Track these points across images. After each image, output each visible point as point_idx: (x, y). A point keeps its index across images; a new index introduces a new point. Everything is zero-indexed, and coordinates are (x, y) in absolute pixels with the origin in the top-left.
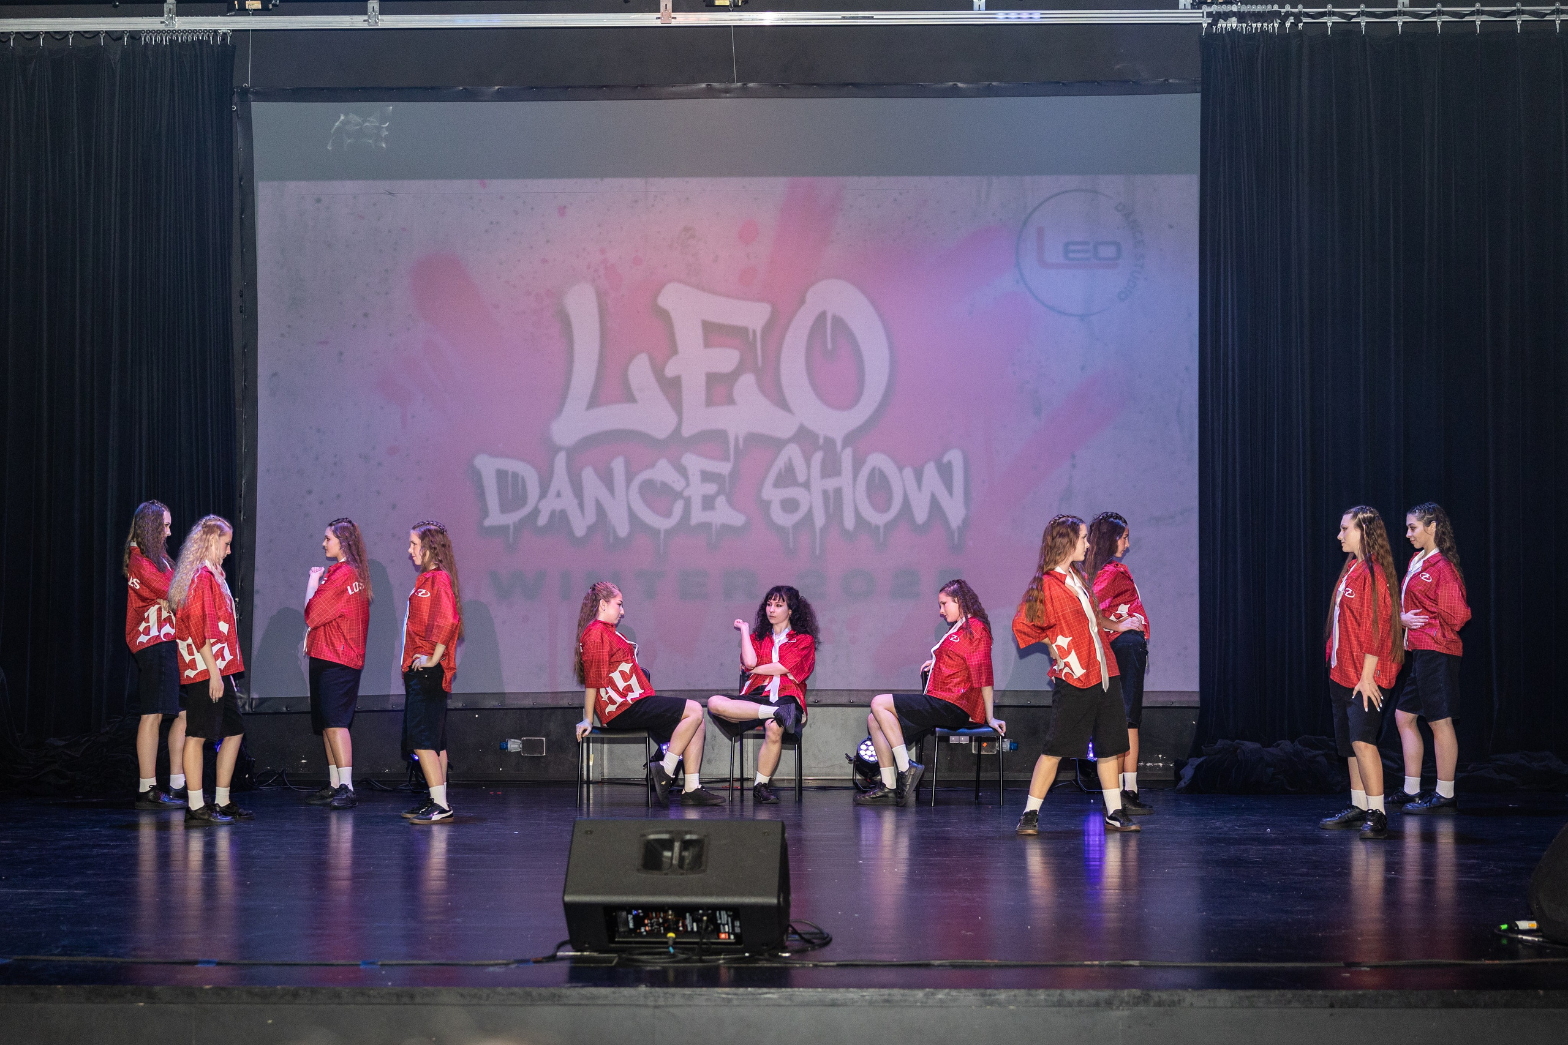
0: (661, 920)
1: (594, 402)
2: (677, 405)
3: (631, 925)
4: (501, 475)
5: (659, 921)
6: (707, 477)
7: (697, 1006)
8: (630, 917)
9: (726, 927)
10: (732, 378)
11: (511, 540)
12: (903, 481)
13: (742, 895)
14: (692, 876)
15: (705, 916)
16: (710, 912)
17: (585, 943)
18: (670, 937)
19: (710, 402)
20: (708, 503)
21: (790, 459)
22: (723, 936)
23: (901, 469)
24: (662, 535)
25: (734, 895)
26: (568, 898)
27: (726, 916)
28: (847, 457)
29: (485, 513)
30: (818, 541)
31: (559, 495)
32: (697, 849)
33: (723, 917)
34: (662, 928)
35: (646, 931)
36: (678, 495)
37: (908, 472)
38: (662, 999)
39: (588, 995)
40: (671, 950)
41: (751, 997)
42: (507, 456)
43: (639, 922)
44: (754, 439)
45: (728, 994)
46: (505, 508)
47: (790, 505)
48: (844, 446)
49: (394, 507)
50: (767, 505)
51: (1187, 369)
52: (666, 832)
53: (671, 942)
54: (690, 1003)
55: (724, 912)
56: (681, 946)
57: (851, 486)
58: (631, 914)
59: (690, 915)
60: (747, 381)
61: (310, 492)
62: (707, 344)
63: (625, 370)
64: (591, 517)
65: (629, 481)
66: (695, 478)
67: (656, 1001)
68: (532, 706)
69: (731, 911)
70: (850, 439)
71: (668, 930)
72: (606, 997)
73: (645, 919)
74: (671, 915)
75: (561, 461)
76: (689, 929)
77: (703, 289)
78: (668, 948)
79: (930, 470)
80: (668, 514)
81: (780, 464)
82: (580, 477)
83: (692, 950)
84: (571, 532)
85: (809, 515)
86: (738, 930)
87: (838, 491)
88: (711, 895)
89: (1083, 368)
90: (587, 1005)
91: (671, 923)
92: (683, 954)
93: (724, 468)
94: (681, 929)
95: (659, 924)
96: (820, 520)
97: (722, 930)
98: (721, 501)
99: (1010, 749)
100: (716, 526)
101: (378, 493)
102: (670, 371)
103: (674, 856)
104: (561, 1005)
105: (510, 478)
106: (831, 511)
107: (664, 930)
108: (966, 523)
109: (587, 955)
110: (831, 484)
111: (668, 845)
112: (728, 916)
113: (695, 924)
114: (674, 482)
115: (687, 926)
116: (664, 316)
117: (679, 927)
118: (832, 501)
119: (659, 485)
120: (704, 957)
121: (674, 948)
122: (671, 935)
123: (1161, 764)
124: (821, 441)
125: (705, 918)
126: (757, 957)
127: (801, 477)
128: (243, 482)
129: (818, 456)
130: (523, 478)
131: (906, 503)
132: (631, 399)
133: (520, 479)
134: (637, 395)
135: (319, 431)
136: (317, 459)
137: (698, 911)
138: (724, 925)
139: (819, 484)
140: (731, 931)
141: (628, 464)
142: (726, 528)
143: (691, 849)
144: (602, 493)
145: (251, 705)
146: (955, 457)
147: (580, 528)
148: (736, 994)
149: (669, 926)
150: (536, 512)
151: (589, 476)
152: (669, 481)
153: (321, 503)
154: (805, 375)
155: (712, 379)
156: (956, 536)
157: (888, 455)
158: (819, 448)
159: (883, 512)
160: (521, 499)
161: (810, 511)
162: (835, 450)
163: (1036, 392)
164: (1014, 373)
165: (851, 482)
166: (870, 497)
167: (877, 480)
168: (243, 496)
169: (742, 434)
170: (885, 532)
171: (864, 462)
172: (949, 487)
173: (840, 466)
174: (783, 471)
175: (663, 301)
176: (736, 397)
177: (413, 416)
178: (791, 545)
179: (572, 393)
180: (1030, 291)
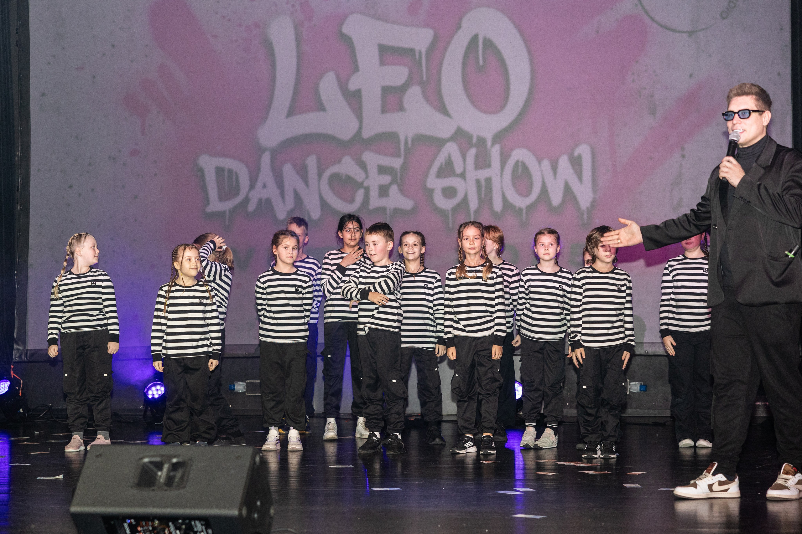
0: (150, 528)
1: (292, 111)
2: (358, 114)
4: (219, 171)
6: (382, 170)
8: (125, 525)
10: (402, 89)
12: (542, 171)
13: (211, 506)
15: (184, 524)
16: (188, 521)
19: (384, 110)
20: (384, 191)
21: (449, 156)
23: (540, 161)
26: (73, 509)
27: (200, 525)
28: (495, 152)
29: (207, 201)
31: (264, 186)
32: (181, 468)
33: (198, 525)
36: (359, 185)
37: (546, 164)
42: (224, 156)
43: (134, 529)
44: (420, 139)
46: (222, 198)
48: (493, 144)
49: (136, 197)
50: (431, 192)
51: (779, 74)
52: (157, 456)
55: (197, 521)
57: (499, 176)
58: (126, 522)
59: (173, 523)
60: (415, 92)
61: (71, 187)
62: (382, 63)
63: (317, 85)
64: (290, 204)
65: (320, 175)
66: (373, 172)
68: (244, 355)
69: (203, 521)
70: (498, 138)
73: (138, 527)
74: (158, 523)
75: (266, 159)
77: (379, 19)
79: (564, 162)
80: (352, 201)
81: (441, 159)
82: (282, 171)
84: (274, 216)
85: (465, 201)
87: (489, 181)
89: (691, 76)
93: (396, 163)
96: (473, 204)
98: (394, 190)
99: (640, 390)
100: (390, 209)
101: (124, 187)
102: (353, 85)
103: (162, 475)
105: (226, 174)
106: (483, 195)
108: (594, 205)
110: (483, 174)
111: (158, 465)
112: (202, 525)
114: (356, 174)
116: (347, 41)
118: (483, 189)
119: (344, 178)
124: (475, 140)
125: (184, 527)
127: (458, 170)
128: (20, 179)
129: (472, 152)
130: (237, 173)
131: (544, 189)
132: (321, 108)
133: (234, 174)
134: (326, 104)
135: (77, 138)
136: (76, 160)
137: (179, 521)
139: (472, 174)
141: (319, 160)
142: (398, 212)
144: (300, 185)
145: (26, 356)
146: (584, 151)
147: (280, 212)
150: (247, 200)
151: (288, 170)
152: (352, 175)
153: (80, 195)
154: (461, 86)
155: (386, 91)
156: (585, 216)
157: (530, 150)
158: (471, 145)
159: (525, 196)
160: (235, 190)
161: (466, 196)
162: (486, 146)
163: (652, 96)
164: (633, 81)
165: (498, 172)
166: (514, 184)
167: (520, 171)
168: (19, 190)
169: (411, 135)
170: (526, 213)
171: (509, 156)
172: (579, 176)
173: (490, 160)
174: (444, 165)
175: (346, 29)
176: (406, 105)
177: (150, 126)
178: (451, 224)
179: (275, 104)
180: (646, 12)
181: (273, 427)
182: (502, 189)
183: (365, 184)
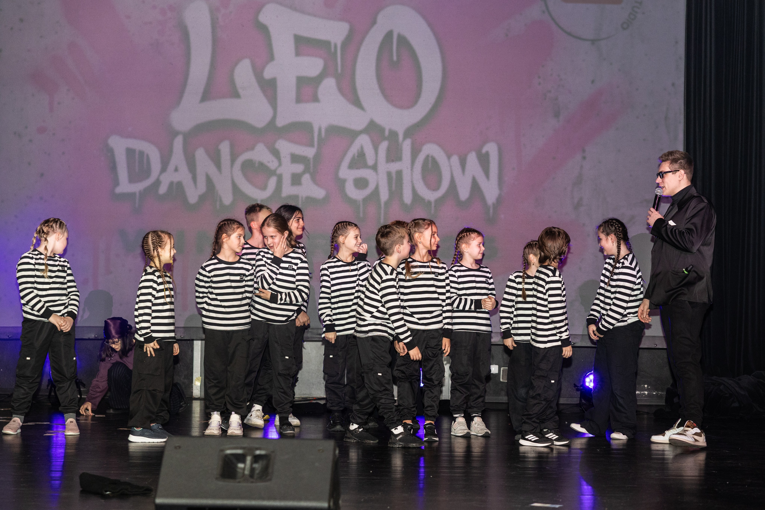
1: (206, 96)
2: (273, 102)
4: (130, 152)
6: (295, 159)
10: (318, 80)
11: (137, 205)
12: (451, 167)
19: (299, 100)
20: (296, 180)
23: (449, 157)
28: (407, 146)
29: (116, 183)
30: (382, 212)
31: (176, 170)
36: (272, 173)
37: (455, 159)
42: (135, 137)
44: (333, 130)
46: (132, 179)
47: (361, 183)
48: (405, 138)
50: (341, 183)
51: (673, 85)
57: (409, 169)
60: (329, 83)
62: (298, 54)
63: (232, 71)
64: (202, 188)
65: (233, 161)
66: (286, 160)
70: (409, 132)
75: (178, 142)
77: (295, 9)
79: (472, 159)
80: (264, 188)
81: (353, 150)
82: (194, 156)
84: (185, 200)
85: (376, 192)
87: (399, 173)
89: (593, 82)
93: (309, 152)
96: (384, 195)
98: (306, 178)
100: (302, 198)
101: (29, 164)
102: (268, 73)
105: (137, 156)
106: (394, 188)
108: (499, 200)
110: (394, 167)
114: (269, 162)
116: (264, 29)
118: (394, 182)
119: (257, 165)
123: (646, 393)
124: (387, 133)
127: (370, 161)
129: (384, 146)
130: (147, 155)
131: (453, 185)
132: (236, 95)
133: (145, 156)
134: (240, 91)
139: (384, 167)
141: (232, 146)
142: (310, 200)
144: (212, 170)
146: (491, 148)
147: (193, 195)
150: (157, 183)
151: (200, 154)
152: (265, 161)
154: (375, 81)
155: (302, 81)
156: (491, 211)
157: (440, 145)
158: (385, 139)
159: (434, 190)
160: (146, 172)
161: (377, 188)
162: (397, 140)
163: (556, 99)
164: (540, 84)
165: (409, 166)
166: (424, 178)
167: (430, 165)
169: (324, 126)
170: (435, 206)
171: (420, 151)
172: (487, 172)
173: (401, 153)
174: (356, 158)
175: (263, 18)
176: (320, 96)
177: (59, 103)
178: (361, 215)
179: (189, 88)
180: (553, 19)
181: (215, 412)
182: (412, 182)
183: (278, 172)
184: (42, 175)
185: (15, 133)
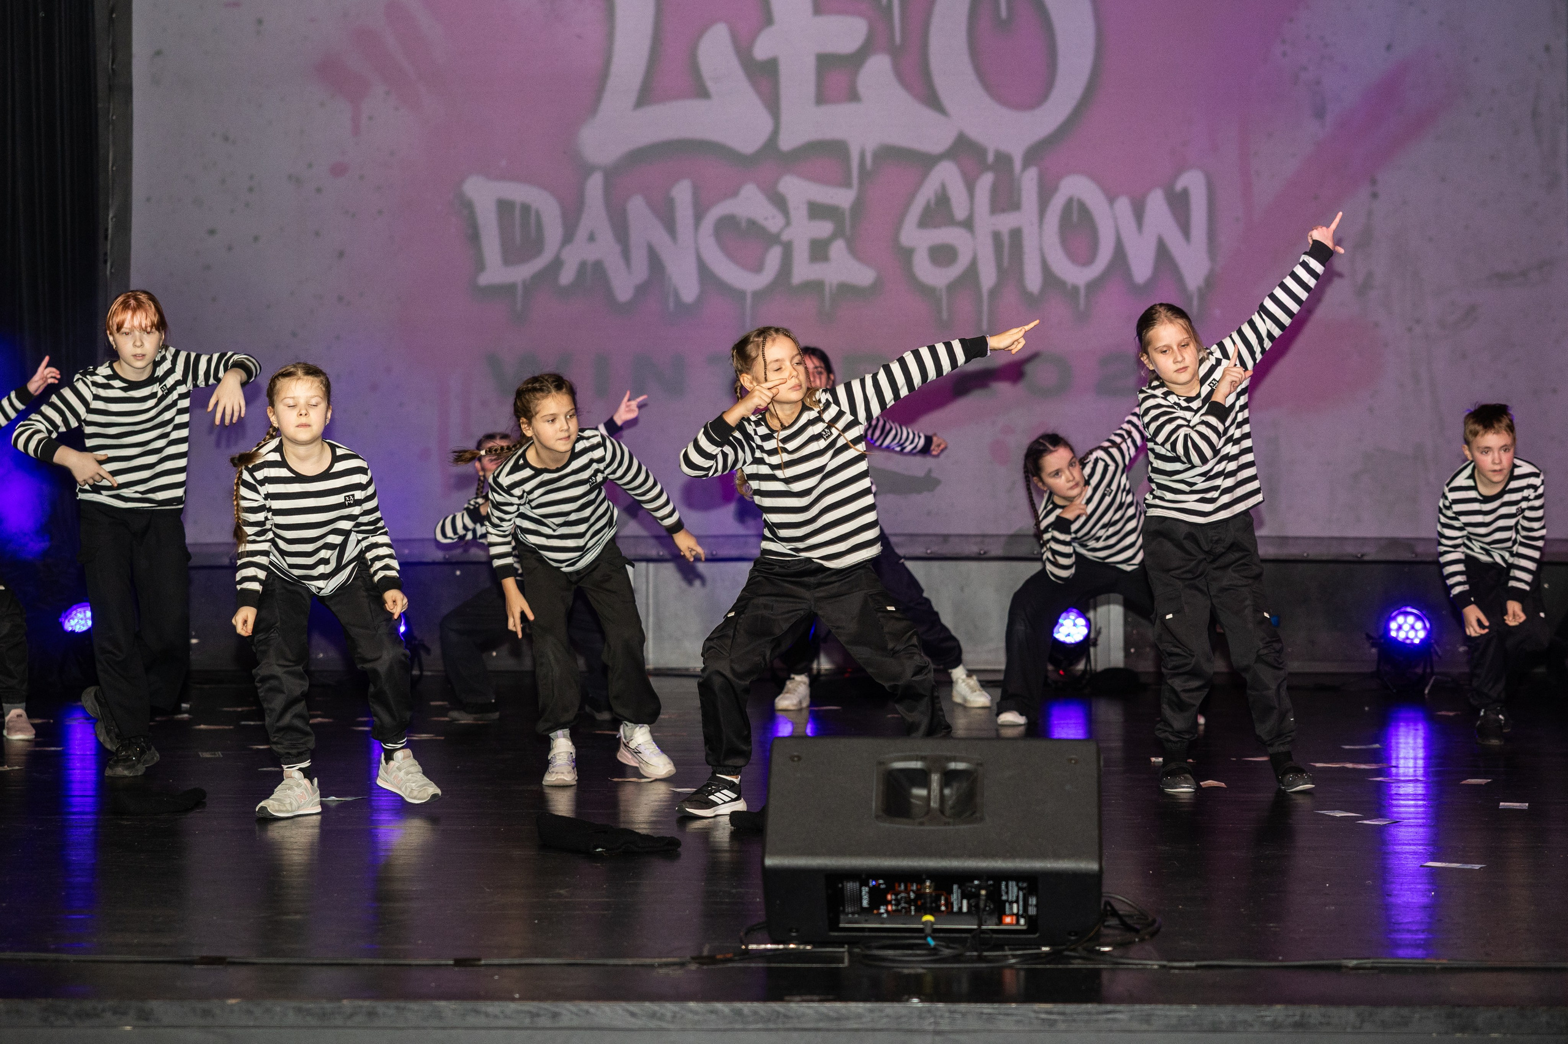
0: (912, 896)
1: (647, 95)
2: (773, 104)
3: (865, 903)
4: (504, 207)
5: (909, 897)
6: (817, 211)
7: (1003, 1031)
8: (865, 890)
9: (1015, 906)
10: (857, 59)
11: (519, 306)
12: (1115, 219)
13: (1043, 856)
14: (963, 827)
15: (983, 889)
16: (991, 882)
17: (791, 931)
18: (926, 922)
19: (821, 98)
20: (819, 251)
21: (943, 187)
22: (1008, 920)
23: (1111, 199)
24: (749, 301)
25: (1032, 856)
26: (769, 862)
27: (1015, 889)
28: (1029, 182)
29: (480, 265)
30: (985, 308)
31: (592, 238)
32: (965, 785)
33: (1012, 891)
34: (913, 908)
35: (887, 911)
36: (773, 239)
37: (1123, 204)
38: (947, 1021)
39: (831, 1013)
40: (931, 942)
41: (1086, 1017)
42: (513, 179)
43: (878, 898)
44: (890, 155)
45: (1050, 1013)
46: (509, 258)
47: (943, 255)
48: (1025, 165)
50: (906, 255)
51: (1547, 49)
52: (917, 759)
53: (928, 931)
54: (990, 1027)
55: (1014, 883)
56: (941, 935)
57: (1036, 226)
58: (867, 885)
59: (959, 887)
60: (879, 65)
61: (212, 232)
62: (818, 10)
63: (694, 49)
64: (641, 271)
65: (698, 217)
66: (799, 213)
67: (936, 1023)
69: (1024, 881)
70: (1033, 155)
71: (922, 910)
72: (859, 1016)
73: (888, 893)
74: (930, 887)
75: (595, 185)
76: (955, 909)
78: (925, 938)
79: (1157, 203)
80: (758, 268)
81: (927, 193)
82: (625, 210)
83: (962, 942)
84: (610, 294)
85: (972, 270)
86: (1032, 911)
87: (1016, 234)
88: (993, 856)
89: (1389, 47)
90: (828, 1030)
91: (928, 900)
92: (948, 947)
93: (843, 198)
94: (943, 908)
95: (909, 901)
96: (988, 277)
97: (1007, 911)
98: (838, 248)
100: (831, 285)
101: (317, 234)
102: (762, 50)
103: (932, 797)
104: (789, 1030)
105: (517, 213)
106: (1006, 262)
107: (916, 911)
108: (1211, 282)
109: (793, 949)
110: (1006, 222)
111: (921, 778)
112: (1020, 889)
113: (965, 902)
114: (766, 219)
115: (952, 904)
117: (940, 906)
118: (1006, 250)
119: (744, 224)
120: (986, 953)
121: (934, 938)
122: (928, 918)
124: (991, 158)
125: (983, 892)
126: (1066, 953)
127: (960, 213)
128: (111, 215)
129: (986, 181)
130: (537, 212)
131: (1120, 254)
132: (702, 93)
133: (533, 213)
134: (710, 85)
135: (226, 139)
136: (223, 181)
137: (973, 882)
138: (1011, 903)
139: (986, 222)
140: (1021, 912)
141: (697, 191)
142: (846, 290)
143: (955, 785)
144: (659, 236)
146: (1193, 182)
147: (623, 286)
148: (1063, 1014)
149: (925, 903)
150: (557, 264)
151: (637, 207)
152: (759, 219)
153: (230, 248)
154: (965, 59)
155: (826, 63)
156: (1195, 303)
157: (1093, 178)
158: (987, 168)
159: (1083, 265)
160: (534, 244)
161: (974, 264)
162: (1011, 170)
163: (1318, 83)
164: (1284, 54)
165: (1035, 220)
166: (1064, 242)
167: (1075, 217)
168: (110, 237)
169: (871, 146)
170: (1087, 296)
171: (1055, 189)
172: (1185, 229)
173: (1019, 195)
174: (932, 203)
176: (861, 89)
177: (371, 118)
178: (945, 315)
179: (612, 83)
182: (1041, 250)
184: (341, 254)
185: (290, 177)
